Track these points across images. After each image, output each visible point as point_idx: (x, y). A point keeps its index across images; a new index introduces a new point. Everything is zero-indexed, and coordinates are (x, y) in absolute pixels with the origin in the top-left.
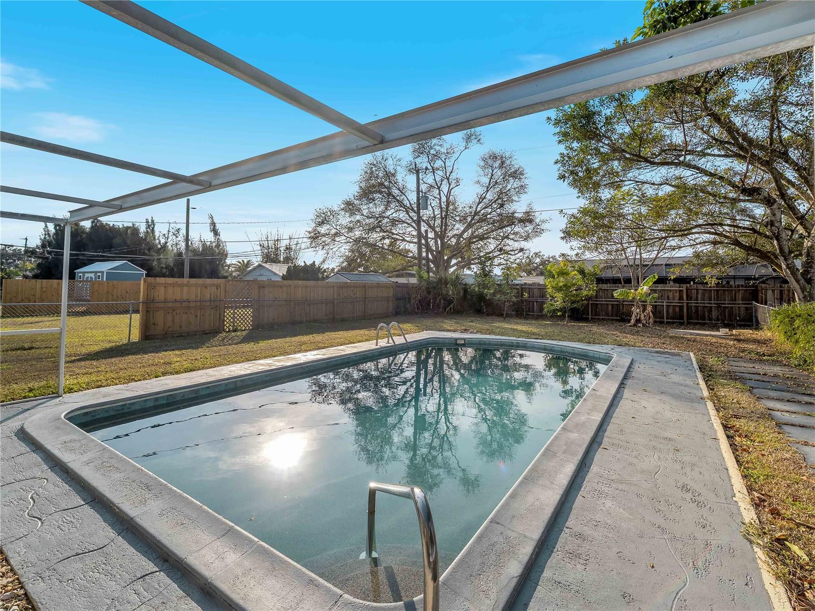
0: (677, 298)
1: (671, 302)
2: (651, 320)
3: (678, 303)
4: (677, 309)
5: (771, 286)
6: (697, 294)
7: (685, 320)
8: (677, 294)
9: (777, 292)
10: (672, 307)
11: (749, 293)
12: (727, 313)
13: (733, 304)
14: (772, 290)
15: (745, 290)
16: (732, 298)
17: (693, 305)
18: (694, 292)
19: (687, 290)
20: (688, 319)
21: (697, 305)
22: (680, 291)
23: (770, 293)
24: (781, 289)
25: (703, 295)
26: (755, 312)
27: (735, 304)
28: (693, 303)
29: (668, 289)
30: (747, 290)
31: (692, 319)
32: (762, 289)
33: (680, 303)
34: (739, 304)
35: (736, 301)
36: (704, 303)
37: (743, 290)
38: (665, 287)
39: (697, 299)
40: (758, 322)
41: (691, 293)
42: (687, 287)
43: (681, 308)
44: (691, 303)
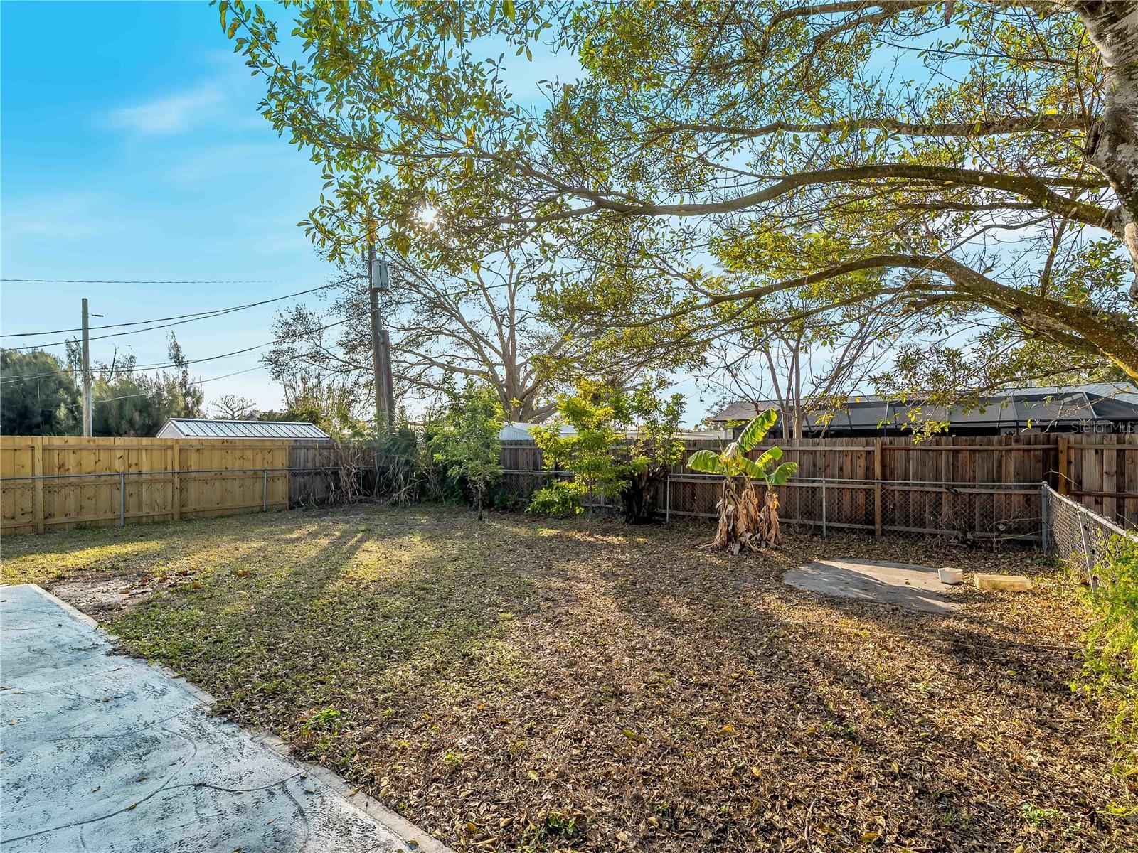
0: (861, 472)
1: (845, 483)
2: (773, 532)
3: (861, 483)
4: (861, 498)
5: (1092, 439)
6: (908, 460)
7: (878, 526)
8: (862, 462)
9: (1110, 457)
10: (849, 494)
11: (1035, 457)
12: (977, 511)
13: (993, 487)
14: (1097, 451)
15: (1025, 450)
16: (990, 472)
17: (895, 488)
18: (900, 455)
19: (883, 450)
20: (883, 522)
21: (906, 488)
22: (869, 452)
23: (1089, 458)
24: (1119, 447)
25: (922, 463)
26: (1048, 515)
27: (1000, 487)
28: (896, 485)
29: (841, 448)
30: (1028, 450)
31: (893, 523)
32: (1069, 448)
33: (865, 483)
34: (1008, 487)
35: (999, 480)
36: (923, 485)
37: (1019, 450)
38: (834, 445)
39: (906, 477)
40: (1053, 547)
41: (893, 457)
42: (883, 444)
43: (869, 493)
44: (893, 485)
